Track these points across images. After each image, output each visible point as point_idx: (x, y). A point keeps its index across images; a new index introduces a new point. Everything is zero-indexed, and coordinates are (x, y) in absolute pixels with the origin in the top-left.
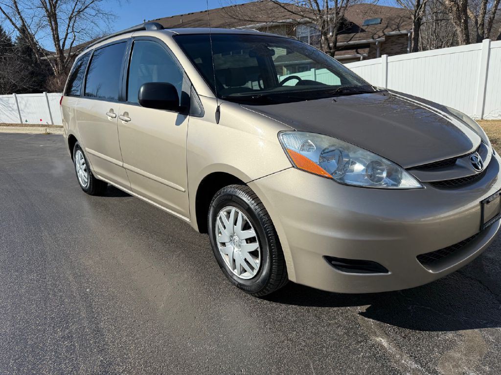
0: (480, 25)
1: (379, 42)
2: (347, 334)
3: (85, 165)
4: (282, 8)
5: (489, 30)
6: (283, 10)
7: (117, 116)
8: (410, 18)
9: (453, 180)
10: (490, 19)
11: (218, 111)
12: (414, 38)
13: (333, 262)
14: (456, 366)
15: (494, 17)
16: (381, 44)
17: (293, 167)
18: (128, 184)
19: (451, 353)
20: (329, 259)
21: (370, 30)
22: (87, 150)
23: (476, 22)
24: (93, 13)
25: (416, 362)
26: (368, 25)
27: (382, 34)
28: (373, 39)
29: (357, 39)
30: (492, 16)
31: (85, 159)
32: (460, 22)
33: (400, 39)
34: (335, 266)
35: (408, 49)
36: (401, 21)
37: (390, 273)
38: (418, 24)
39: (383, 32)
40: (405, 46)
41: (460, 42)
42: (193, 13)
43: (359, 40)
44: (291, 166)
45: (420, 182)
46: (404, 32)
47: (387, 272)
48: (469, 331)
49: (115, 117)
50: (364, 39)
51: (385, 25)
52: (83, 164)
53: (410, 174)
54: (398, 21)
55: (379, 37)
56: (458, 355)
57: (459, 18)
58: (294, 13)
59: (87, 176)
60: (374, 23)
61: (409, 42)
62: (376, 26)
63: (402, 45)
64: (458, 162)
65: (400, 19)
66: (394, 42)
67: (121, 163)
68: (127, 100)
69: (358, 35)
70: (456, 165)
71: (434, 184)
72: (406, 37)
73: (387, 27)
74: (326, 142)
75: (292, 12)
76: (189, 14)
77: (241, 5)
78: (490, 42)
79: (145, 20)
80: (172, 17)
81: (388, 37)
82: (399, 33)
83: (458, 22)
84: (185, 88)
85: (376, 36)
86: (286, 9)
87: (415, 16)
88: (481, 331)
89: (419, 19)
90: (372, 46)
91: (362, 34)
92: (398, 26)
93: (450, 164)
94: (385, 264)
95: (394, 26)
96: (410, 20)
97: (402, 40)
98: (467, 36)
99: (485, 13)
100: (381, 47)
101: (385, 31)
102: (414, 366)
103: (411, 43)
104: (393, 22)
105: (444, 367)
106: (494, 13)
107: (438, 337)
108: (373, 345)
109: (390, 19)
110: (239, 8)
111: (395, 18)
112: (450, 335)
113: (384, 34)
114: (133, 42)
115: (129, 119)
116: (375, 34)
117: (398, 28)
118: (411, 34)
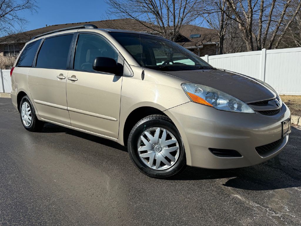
0: (258, 40)
1: (200, 48)
2: (218, 194)
3: (30, 111)
4: (141, 24)
5: (264, 44)
6: (141, 25)
7: (66, 78)
8: (217, 35)
9: (270, 111)
10: (264, 38)
11: (143, 74)
12: (220, 47)
13: (213, 152)
14: (277, 204)
15: (266, 37)
16: (201, 50)
17: (191, 101)
18: (68, 121)
19: (274, 199)
20: (211, 150)
21: (194, 41)
22: (35, 101)
23: (256, 39)
24: (11, 18)
25: (257, 204)
26: (192, 38)
27: (201, 44)
28: (196, 46)
29: (187, 45)
30: (265, 36)
31: (31, 108)
32: (248, 38)
33: (211, 47)
34: (215, 154)
35: (217, 53)
36: (212, 36)
37: (242, 157)
38: (222, 39)
39: (202, 42)
40: (215, 51)
41: (248, 50)
42: (80, 23)
43: (188, 46)
44: (190, 101)
45: (255, 111)
46: (214, 43)
47: (241, 156)
48: (280, 190)
49: (65, 79)
50: (190, 46)
51: (203, 38)
52: (29, 111)
53: (249, 106)
54: (210, 36)
55: (199, 45)
56: (277, 200)
57: (247, 36)
58: (148, 28)
59: (31, 119)
60: (196, 37)
61: (217, 49)
62: (197, 39)
63: (212, 51)
64: (269, 102)
65: (211, 35)
66: (208, 49)
67: (65, 108)
68: (74, 68)
69: (187, 43)
70: (268, 104)
71: (260, 112)
72: (215, 46)
73: (204, 40)
74: (208, 89)
75: (147, 27)
76: (78, 23)
77: (113, 20)
78: (266, 50)
79: (47, 25)
80: (66, 24)
81: (205, 46)
82: (211, 43)
83: (247, 39)
84: (120, 61)
85: (197, 45)
86: (144, 25)
87: (220, 34)
88: (286, 190)
89: (223, 36)
90: (195, 50)
91: (190, 43)
92: (210, 39)
93: (265, 103)
94: (240, 151)
95: (208, 39)
96: (217, 36)
97: (213, 48)
98: (252, 46)
99: (261, 35)
100: (201, 51)
101: (203, 41)
102: (257, 205)
103: (218, 50)
104: (207, 37)
105: (271, 205)
106: (266, 34)
107: (265, 193)
108: (233, 198)
109: (206, 35)
110: (114, 22)
111: (209, 34)
112: (271, 192)
113: (202, 44)
114: (79, 35)
115: (76, 79)
116: (197, 43)
117: (210, 40)
118: (218, 44)
